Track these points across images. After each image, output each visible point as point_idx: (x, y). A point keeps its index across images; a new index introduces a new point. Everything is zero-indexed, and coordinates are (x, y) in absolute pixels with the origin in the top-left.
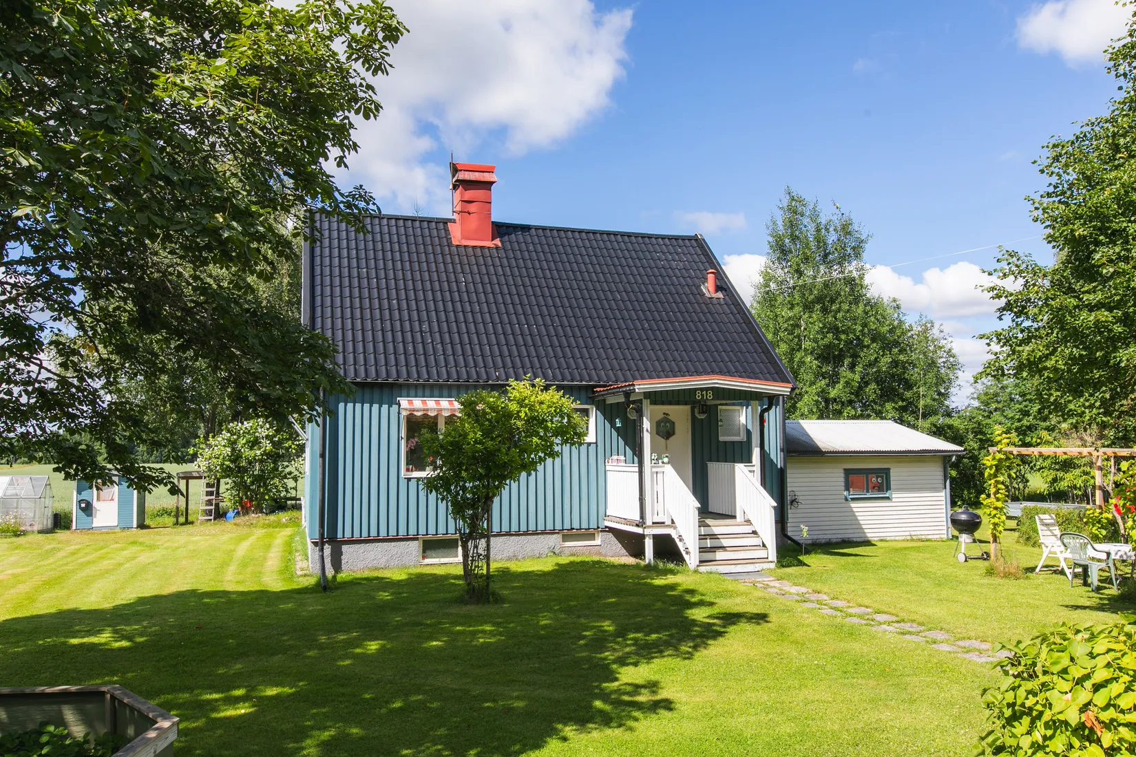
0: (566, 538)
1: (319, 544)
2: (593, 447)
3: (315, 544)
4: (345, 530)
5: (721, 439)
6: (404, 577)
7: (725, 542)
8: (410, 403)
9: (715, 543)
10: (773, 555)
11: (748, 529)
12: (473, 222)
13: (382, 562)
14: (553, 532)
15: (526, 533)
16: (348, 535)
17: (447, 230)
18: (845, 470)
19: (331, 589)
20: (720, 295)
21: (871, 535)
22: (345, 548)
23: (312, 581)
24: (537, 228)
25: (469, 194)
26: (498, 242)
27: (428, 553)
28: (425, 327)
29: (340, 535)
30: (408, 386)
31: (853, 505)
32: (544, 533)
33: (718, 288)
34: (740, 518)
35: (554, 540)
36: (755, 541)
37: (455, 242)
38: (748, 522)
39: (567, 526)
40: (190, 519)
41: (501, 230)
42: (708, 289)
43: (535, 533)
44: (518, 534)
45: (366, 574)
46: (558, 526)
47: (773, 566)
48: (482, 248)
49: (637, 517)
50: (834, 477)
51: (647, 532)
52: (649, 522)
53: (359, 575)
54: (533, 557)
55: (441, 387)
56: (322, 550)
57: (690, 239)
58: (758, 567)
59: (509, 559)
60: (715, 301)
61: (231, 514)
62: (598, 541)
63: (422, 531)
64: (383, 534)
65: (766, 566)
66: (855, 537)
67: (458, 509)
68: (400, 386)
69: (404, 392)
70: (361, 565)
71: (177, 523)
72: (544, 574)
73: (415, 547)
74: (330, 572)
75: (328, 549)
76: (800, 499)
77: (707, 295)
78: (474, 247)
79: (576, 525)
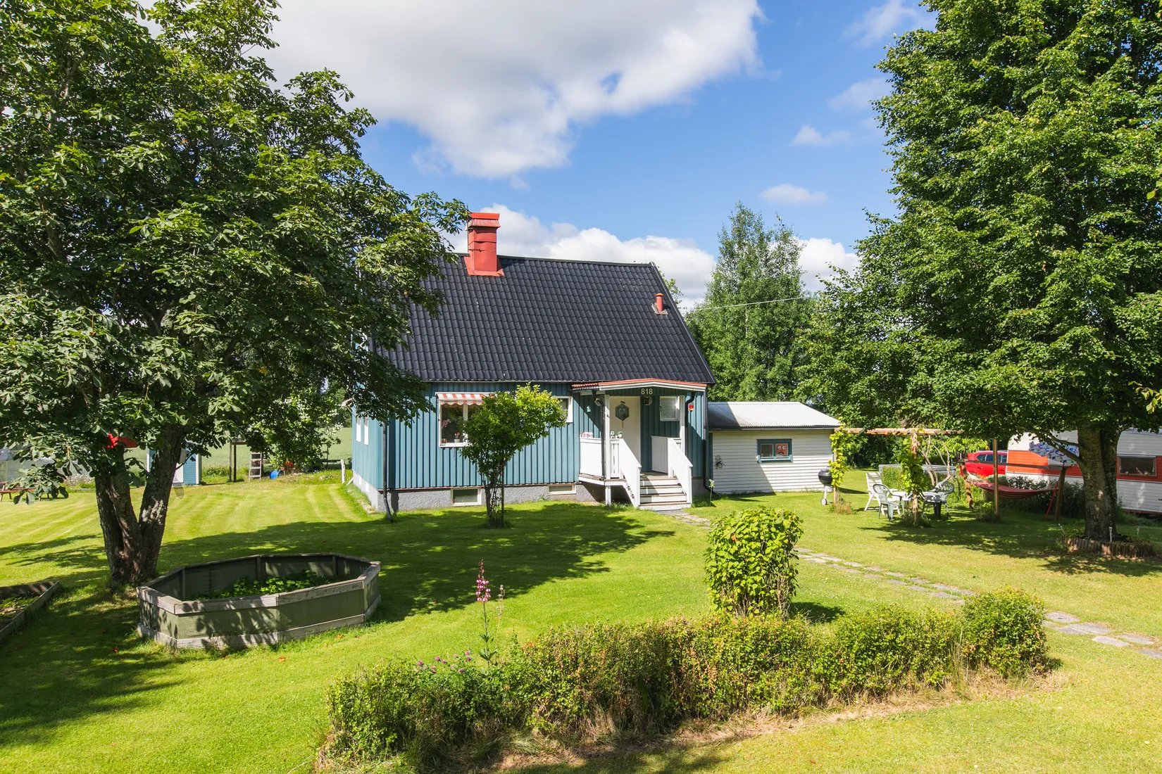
0: (551, 489)
1: (383, 492)
2: (570, 427)
3: (381, 492)
4: (400, 483)
5: (662, 419)
6: (441, 514)
7: (658, 491)
8: (445, 396)
9: (652, 491)
10: (689, 498)
11: (675, 482)
12: (483, 257)
13: (426, 505)
14: (542, 485)
15: (524, 486)
16: (403, 486)
17: (463, 263)
18: (759, 441)
19: (396, 522)
20: (665, 312)
21: (775, 488)
22: (400, 495)
23: (381, 517)
24: (530, 260)
25: (481, 236)
26: (501, 272)
27: (457, 499)
28: (452, 340)
29: (397, 486)
30: (443, 384)
31: (763, 466)
32: (536, 485)
33: (665, 307)
34: (670, 475)
35: (544, 490)
36: (678, 490)
37: (470, 273)
38: (675, 478)
39: (553, 480)
41: (504, 262)
42: (657, 307)
43: (530, 485)
44: (518, 486)
45: (416, 512)
46: (546, 481)
47: (689, 506)
48: (490, 277)
49: (600, 474)
50: (750, 446)
51: (607, 484)
52: (608, 477)
53: (411, 513)
54: (529, 502)
55: (465, 384)
56: (386, 496)
57: (645, 266)
58: (679, 507)
59: (512, 503)
60: (661, 317)
61: (275, 473)
62: (574, 491)
63: (453, 484)
64: (426, 485)
65: (685, 506)
66: (764, 489)
67: (484, 469)
68: (438, 384)
69: (440, 388)
70: (412, 507)
71: (230, 481)
72: (537, 512)
73: (448, 494)
74: (392, 511)
75: (389, 495)
76: (723, 461)
77: (656, 312)
78: (484, 277)
79: (559, 480)
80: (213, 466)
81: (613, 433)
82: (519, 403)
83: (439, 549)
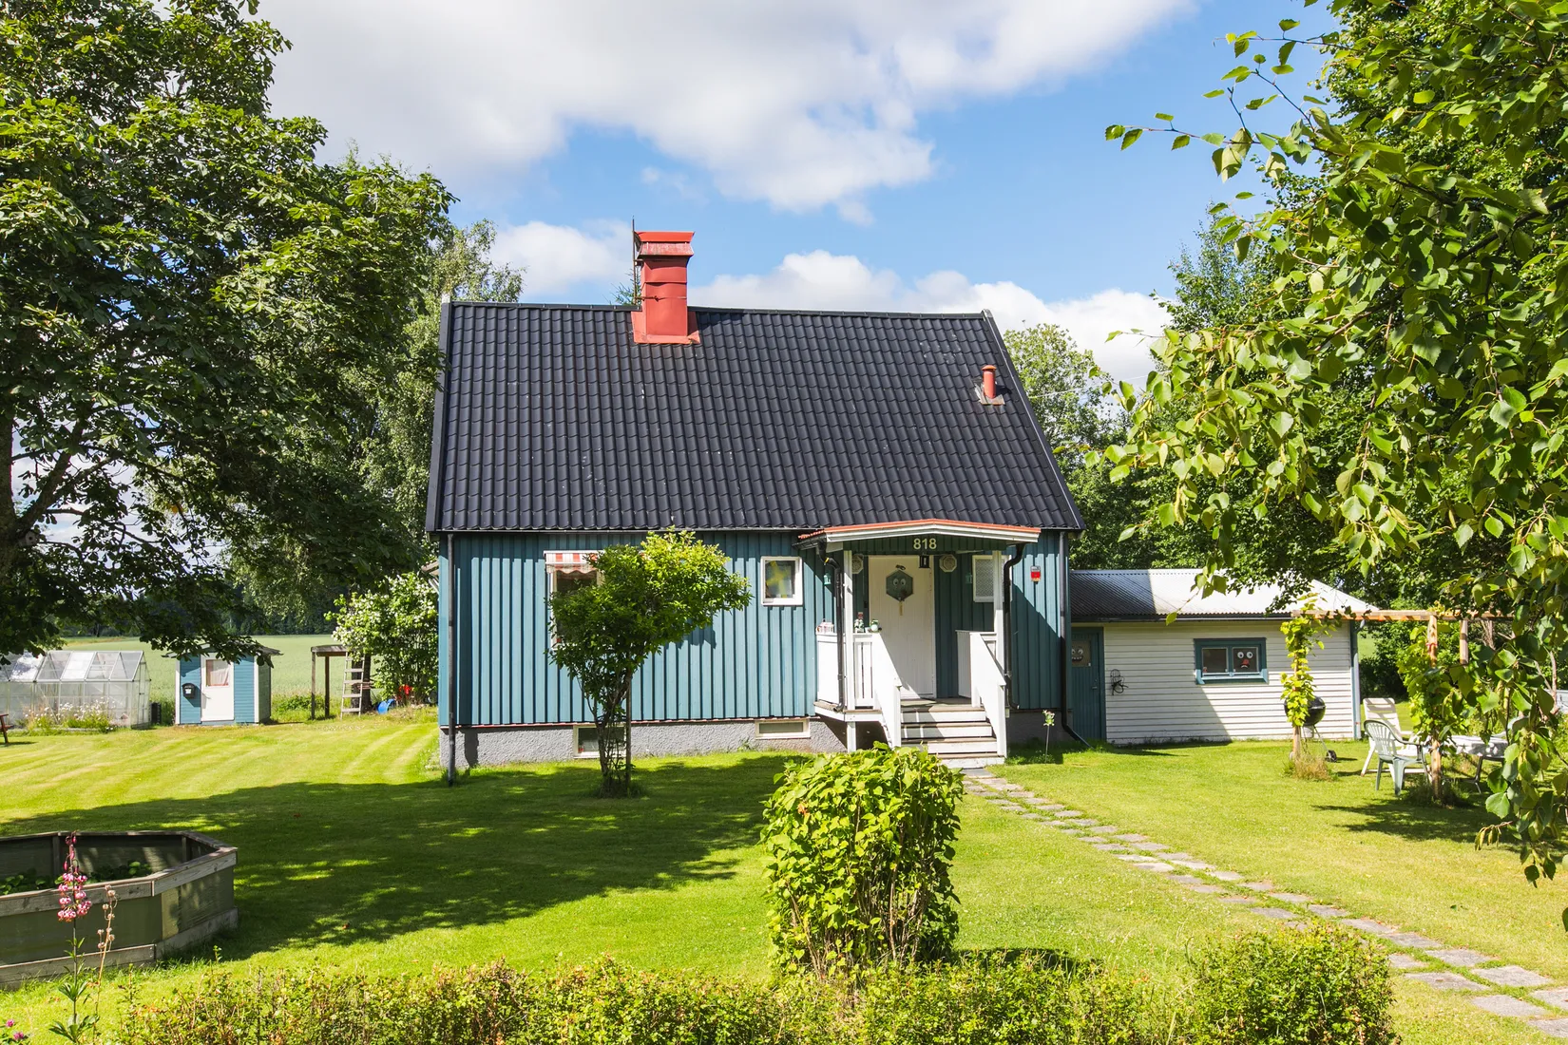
0: (763, 728)
1: (451, 731)
2: (798, 612)
3: (446, 731)
4: (480, 716)
5: (977, 599)
6: (551, 771)
7: (944, 732)
8: (559, 557)
9: (931, 732)
10: (1000, 746)
11: (981, 716)
12: (662, 311)
13: (528, 755)
14: (746, 720)
15: (711, 722)
16: (485, 721)
17: (628, 323)
18: (1196, 640)
19: (458, 784)
20: (1000, 400)
21: (1232, 732)
22: (481, 737)
23: (438, 775)
24: (753, 313)
25: (657, 274)
26: (696, 336)
27: (586, 744)
28: (586, 458)
29: (475, 721)
30: (558, 536)
31: (1207, 689)
32: (734, 721)
33: (998, 390)
34: (975, 703)
35: (748, 731)
36: (986, 731)
37: (637, 339)
38: (982, 709)
39: (765, 713)
40: (332, 711)
41: (702, 318)
42: (984, 392)
43: (723, 721)
44: (700, 722)
45: (508, 768)
46: (753, 713)
47: (1001, 761)
48: (673, 345)
49: (836, 700)
50: (1181, 651)
51: (848, 718)
52: (851, 707)
53: (498, 769)
54: (719, 752)
55: (599, 536)
56: (453, 739)
57: (972, 318)
58: (981, 762)
59: (689, 753)
60: (991, 409)
61: (384, 705)
62: (806, 733)
63: (577, 717)
64: (529, 720)
65: (992, 761)
66: (1209, 734)
68: (548, 536)
69: (553, 543)
70: (501, 758)
71: (313, 717)
72: (722, 770)
73: (569, 737)
74: (462, 765)
75: (460, 738)
76: (1125, 681)
77: (983, 401)
78: (662, 345)
79: (776, 712)
80: (300, 695)
81: (859, 622)
82: (651, 565)
83: (472, 832)
